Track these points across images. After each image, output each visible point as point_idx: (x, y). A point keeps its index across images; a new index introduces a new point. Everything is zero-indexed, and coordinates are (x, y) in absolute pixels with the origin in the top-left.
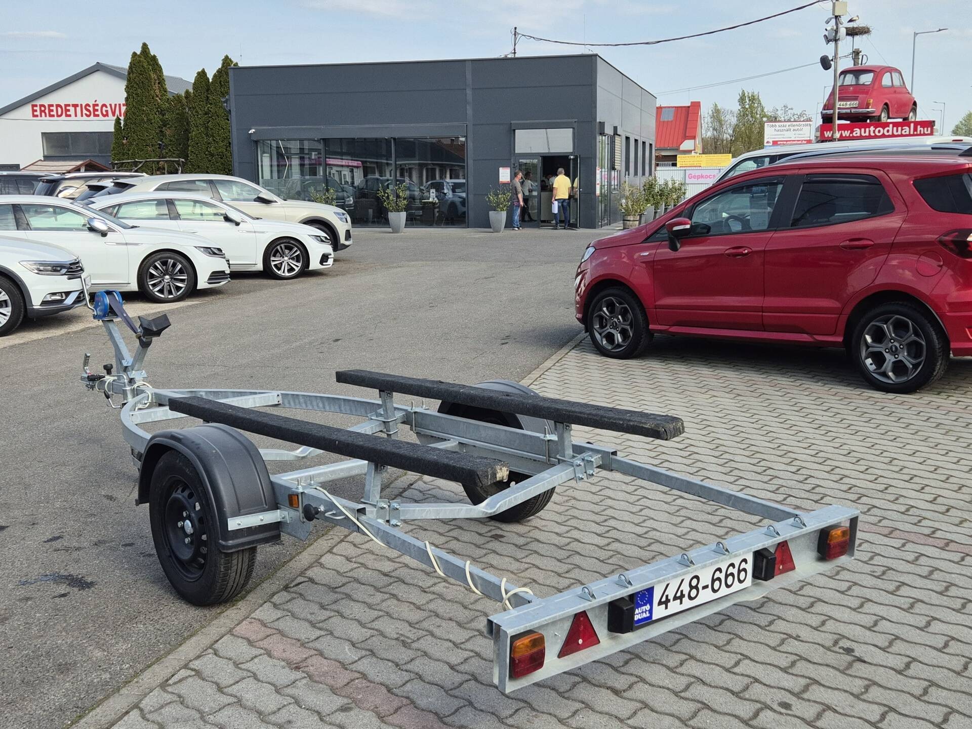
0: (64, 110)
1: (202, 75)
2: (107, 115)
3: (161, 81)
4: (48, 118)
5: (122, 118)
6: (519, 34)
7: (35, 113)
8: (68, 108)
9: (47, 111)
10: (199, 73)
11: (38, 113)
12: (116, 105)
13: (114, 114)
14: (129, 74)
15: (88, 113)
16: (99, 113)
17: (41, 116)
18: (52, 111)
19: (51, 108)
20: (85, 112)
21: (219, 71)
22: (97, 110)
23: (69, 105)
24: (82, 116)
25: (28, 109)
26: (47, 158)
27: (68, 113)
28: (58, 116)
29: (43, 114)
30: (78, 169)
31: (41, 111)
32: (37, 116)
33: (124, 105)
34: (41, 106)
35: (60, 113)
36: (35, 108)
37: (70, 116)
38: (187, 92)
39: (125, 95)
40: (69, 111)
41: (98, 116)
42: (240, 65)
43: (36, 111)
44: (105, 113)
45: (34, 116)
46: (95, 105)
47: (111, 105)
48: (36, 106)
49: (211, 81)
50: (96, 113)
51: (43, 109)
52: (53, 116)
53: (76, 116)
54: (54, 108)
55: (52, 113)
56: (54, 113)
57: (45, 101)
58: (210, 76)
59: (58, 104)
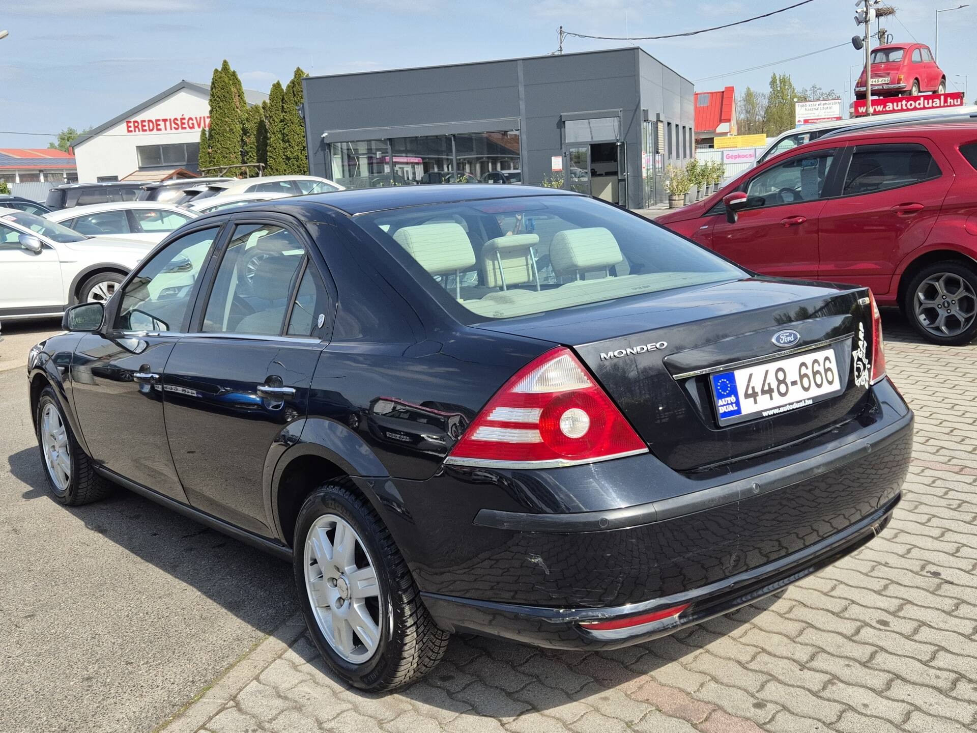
0: (155, 125)
1: (277, 86)
2: (193, 127)
3: (240, 95)
4: (141, 133)
5: (207, 129)
6: (564, 32)
7: (130, 129)
8: (159, 123)
9: (140, 126)
10: (274, 85)
11: (132, 129)
12: (200, 118)
13: (199, 126)
14: (212, 89)
15: (176, 127)
16: (186, 126)
17: (135, 131)
18: (145, 126)
19: (144, 124)
20: (173, 125)
21: (293, 82)
22: (184, 124)
23: (159, 120)
24: (171, 129)
25: (124, 126)
26: (142, 169)
27: (159, 127)
28: (150, 130)
29: (137, 129)
30: (170, 177)
31: (135, 127)
32: (131, 131)
33: (208, 117)
34: (135, 122)
35: (151, 128)
36: (130, 124)
37: (160, 130)
38: (264, 103)
39: (209, 108)
40: (159, 125)
41: (185, 128)
42: (311, 75)
43: (130, 127)
44: (191, 126)
45: (129, 131)
46: (182, 119)
47: (196, 118)
48: (130, 122)
49: (285, 91)
50: (184, 126)
51: (136, 124)
52: (146, 130)
53: (166, 129)
54: (146, 124)
55: (144, 128)
56: (147, 128)
57: (139, 118)
58: (284, 87)
59: (149, 119)
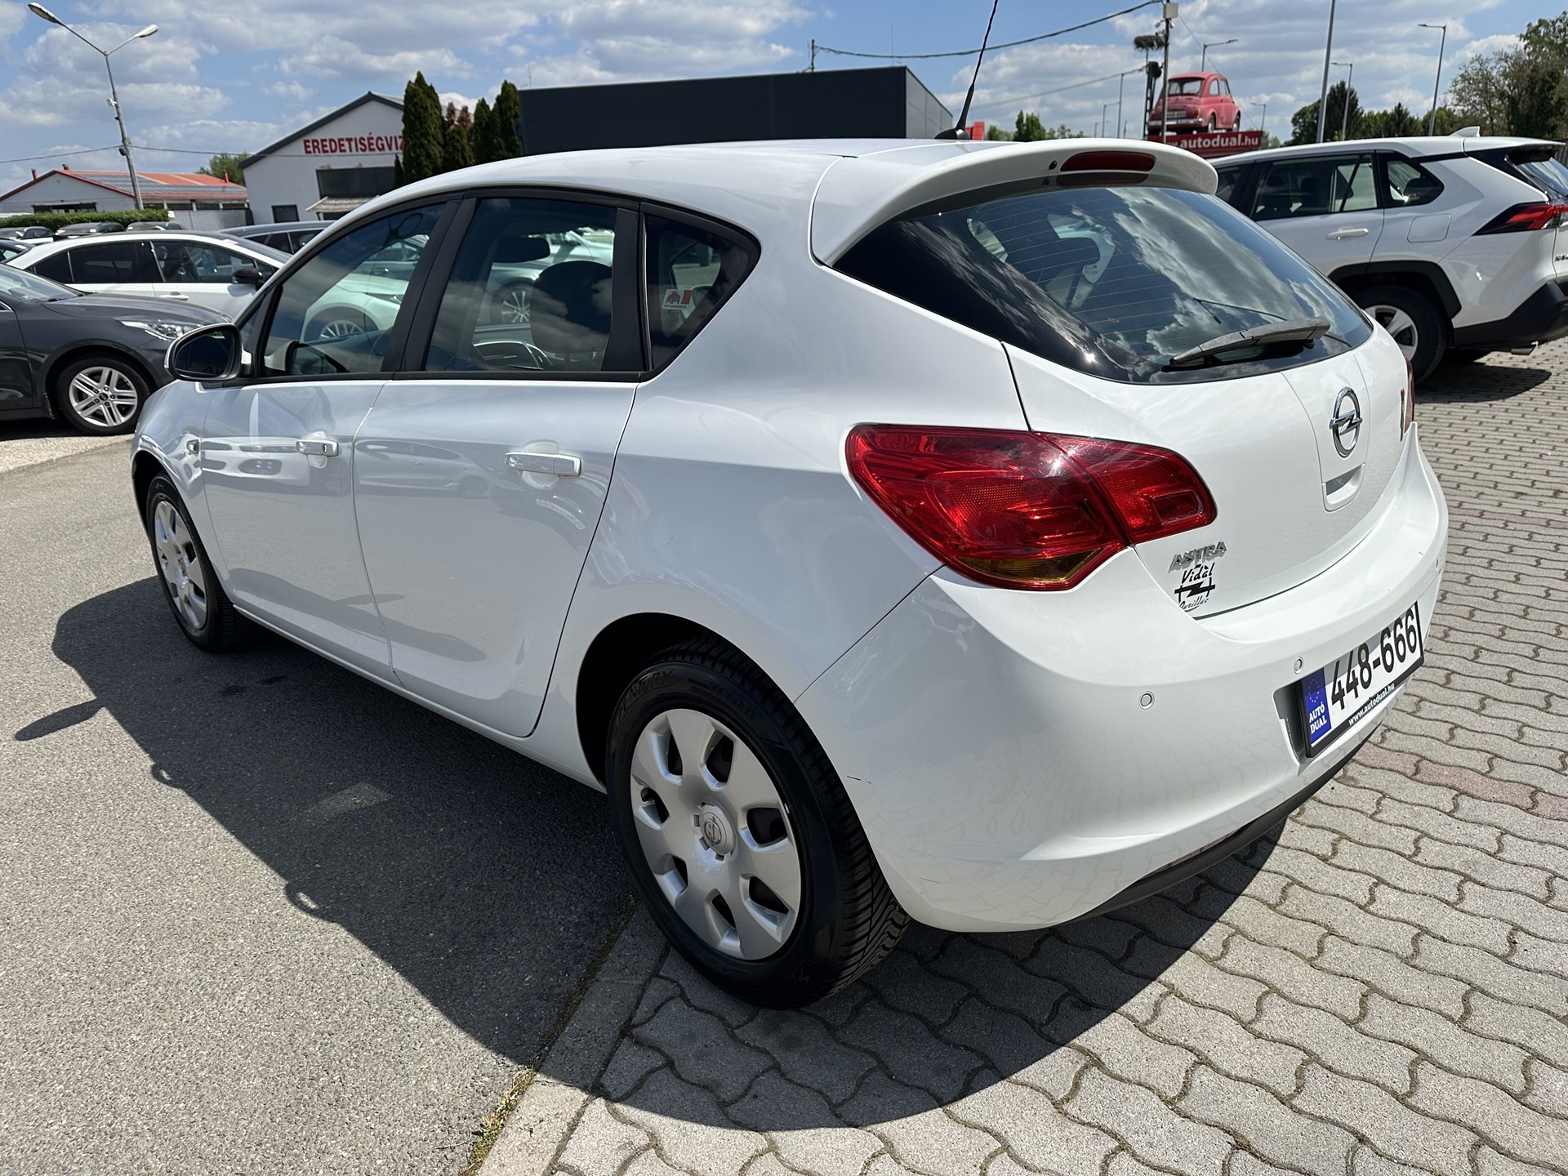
0: (338, 146)
1: (483, 104)
2: (383, 149)
4: (322, 154)
8: (342, 142)
9: (320, 147)
10: (479, 102)
11: (311, 149)
12: (392, 137)
13: (390, 148)
14: (405, 105)
15: (363, 148)
17: (314, 152)
18: (326, 146)
19: (325, 143)
20: (359, 146)
21: (499, 99)
22: (373, 144)
24: (357, 150)
25: (300, 144)
27: (342, 148)
28: (332, 151)
29: (316, 150)
31: (314, 147)
32: (310, 152)
34: (314, 141)
35: (333, 148)
36: (307, 144)
37: (344, 151)
40: (343, 145)
43: (309, 147)
44: (380, 147)
45: (307, 153)
46: (369, 139)
47: (386, 138)
48: (309, 142)
49: (491, 110)
50: (372, 147)
51: (316, 145)
53: (351, 151)
55: (326, 149)
57: (318, 135)
58: (491, 105)
59: (331, 137)
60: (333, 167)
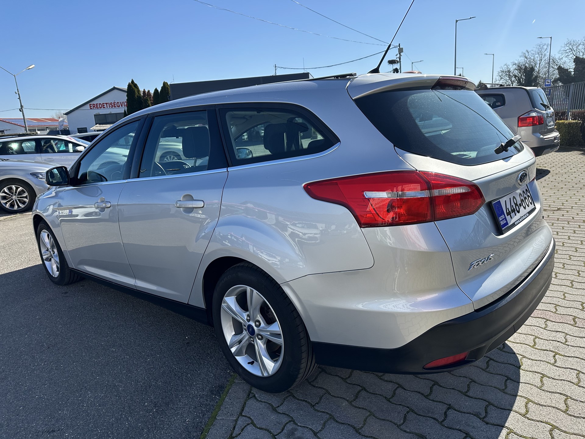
0: (102, 106)
1: (156, 90)
4: (96, 109)
5: (126, 107)
6: (277, 67)
12: (122, 102)
13: (122, 106)
14: (127, 91)
15: (112, 106)
18: (98, 106)
21: (162, 88)
22: (115, 105)
23: (104, 104)
24: (109, 107)
25: (88, 105)
26: (98, 124)
28: (100, 108)
33: (126, 102)
37: (105, 107)
39: (127, 98)
44: (118, 106)
45: (91, 109)
48: (91, 105)
51: (94, 106)
57: (95, 102)
58: (159, 90)
59: (100, 103)
60: (101, 114)
